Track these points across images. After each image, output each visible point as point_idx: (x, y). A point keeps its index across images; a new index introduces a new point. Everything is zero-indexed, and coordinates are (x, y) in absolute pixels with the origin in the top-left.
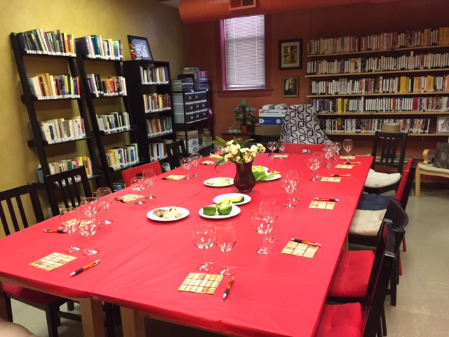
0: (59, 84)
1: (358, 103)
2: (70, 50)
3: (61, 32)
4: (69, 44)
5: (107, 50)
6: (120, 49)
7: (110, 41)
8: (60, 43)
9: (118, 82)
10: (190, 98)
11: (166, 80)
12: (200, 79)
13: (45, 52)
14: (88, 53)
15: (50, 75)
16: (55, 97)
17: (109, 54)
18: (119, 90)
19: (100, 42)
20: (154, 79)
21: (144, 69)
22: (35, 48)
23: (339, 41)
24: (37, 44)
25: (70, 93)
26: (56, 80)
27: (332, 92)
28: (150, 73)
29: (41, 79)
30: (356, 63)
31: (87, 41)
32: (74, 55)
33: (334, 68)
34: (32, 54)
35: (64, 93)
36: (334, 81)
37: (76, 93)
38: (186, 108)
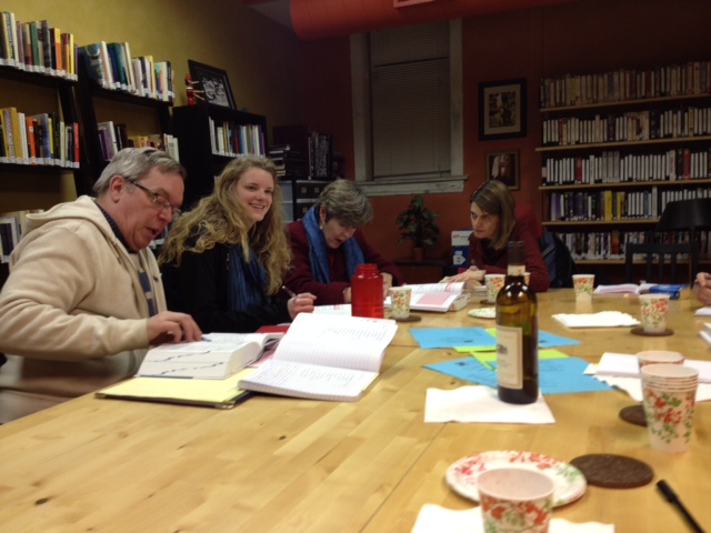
0: (38, 132)
1: (646, 199)
2: (64, 67)
3: (49, 26)
4: (64, 51)
5: (141, 79)
6: (169, 80)
7: (149, 60)
8: (45, 48)
10: (304, 191)
11: (261, 153)
13: (12, 63)
15: (18, 111)
16: (25, 159)
17: (145, 86)
19: (127, 57)
21: (216, 126)
23: (602, 81)
25: (57, 155)
26: (35, 124)
27: (589, 179)
28: (228, 133)
30: (638, 121)
31: (99, 52)
32: (73, 76)
33: (596, 133)
35: (46, 154)
36: (592, 157)
37: (71, 157)
38: (298, 210)
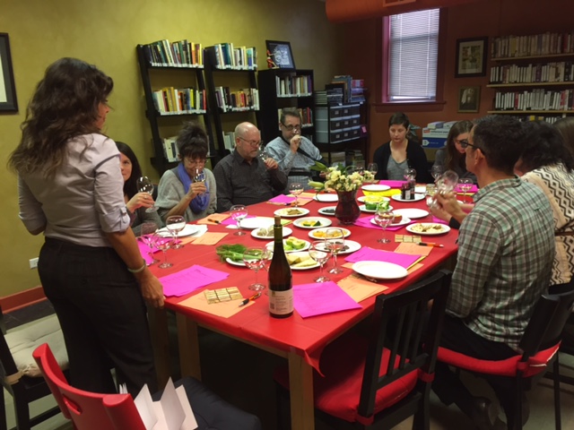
0: (184, 98)
2: (197, 61)
3: (188, 42)
4: (196, 54)
5: (239, 59)
6: (254, 58)
7: (244, 49)
8: (187, 54)
9: (250, 95)
10: (337, 113)
11: (309, 92)
12: (353, 89)
13: (171, 65)
14: (217, 64)
15: (175, 88)
16: (179, 112)
17: (241, 64)
18: (251, 104)
19: (232, 50)
20: (293, 90)
21: (281, 80)
22: (160, 61)
23: (534, 40)
24: (162, 56)
25: (195, 108)
26: (181, 94)
27: (523, 107)
28: (288, 83)
29: (165, 94)
30: (557, 69)
31: (217, 50)
32: (201, 66)
33: (528, 76)
34: (157, 67)
35: (188, 108)
36: (526, 92)
37: (202, 108)
38: (331, 125)
